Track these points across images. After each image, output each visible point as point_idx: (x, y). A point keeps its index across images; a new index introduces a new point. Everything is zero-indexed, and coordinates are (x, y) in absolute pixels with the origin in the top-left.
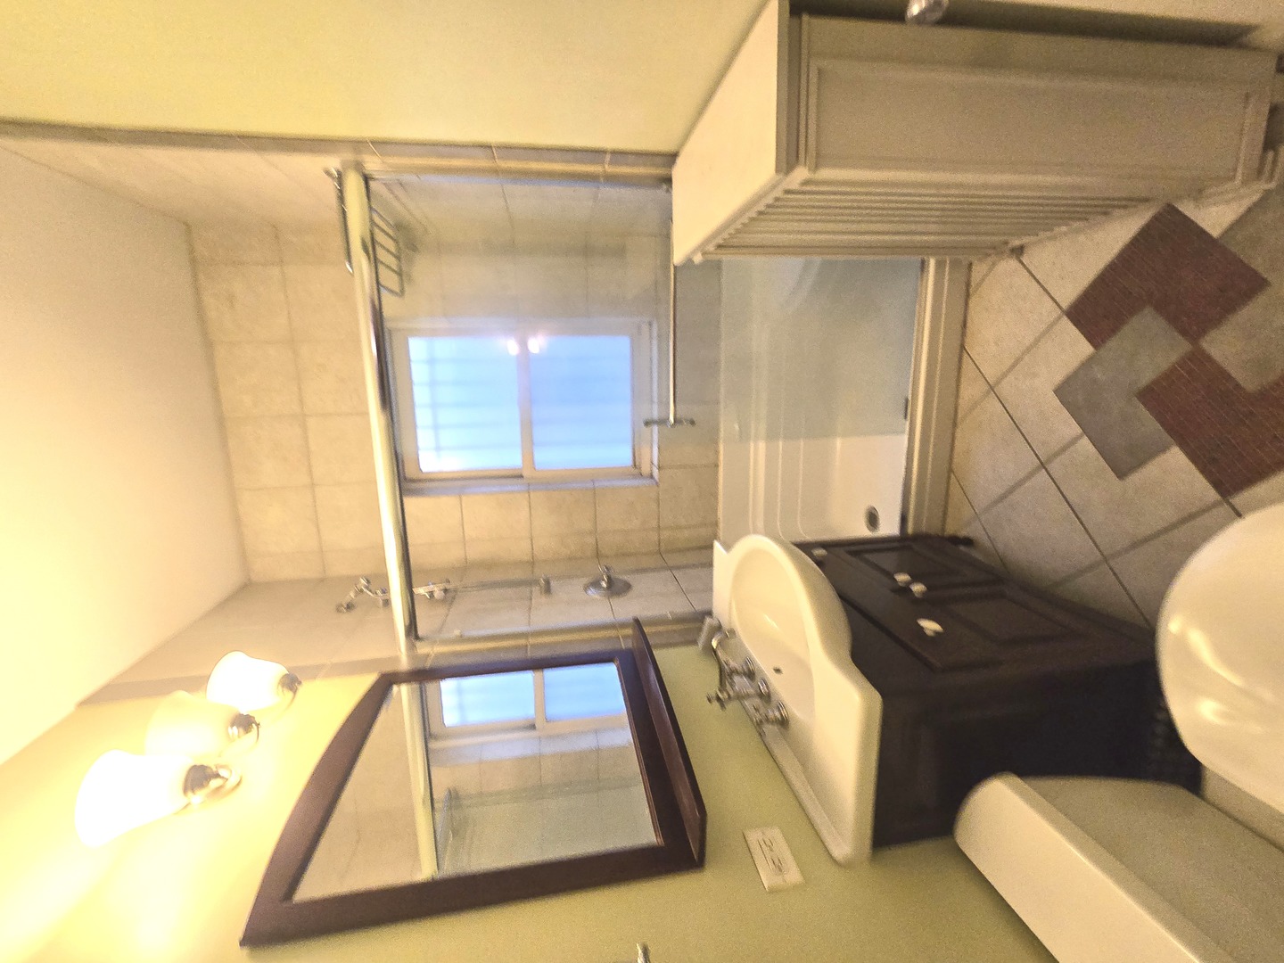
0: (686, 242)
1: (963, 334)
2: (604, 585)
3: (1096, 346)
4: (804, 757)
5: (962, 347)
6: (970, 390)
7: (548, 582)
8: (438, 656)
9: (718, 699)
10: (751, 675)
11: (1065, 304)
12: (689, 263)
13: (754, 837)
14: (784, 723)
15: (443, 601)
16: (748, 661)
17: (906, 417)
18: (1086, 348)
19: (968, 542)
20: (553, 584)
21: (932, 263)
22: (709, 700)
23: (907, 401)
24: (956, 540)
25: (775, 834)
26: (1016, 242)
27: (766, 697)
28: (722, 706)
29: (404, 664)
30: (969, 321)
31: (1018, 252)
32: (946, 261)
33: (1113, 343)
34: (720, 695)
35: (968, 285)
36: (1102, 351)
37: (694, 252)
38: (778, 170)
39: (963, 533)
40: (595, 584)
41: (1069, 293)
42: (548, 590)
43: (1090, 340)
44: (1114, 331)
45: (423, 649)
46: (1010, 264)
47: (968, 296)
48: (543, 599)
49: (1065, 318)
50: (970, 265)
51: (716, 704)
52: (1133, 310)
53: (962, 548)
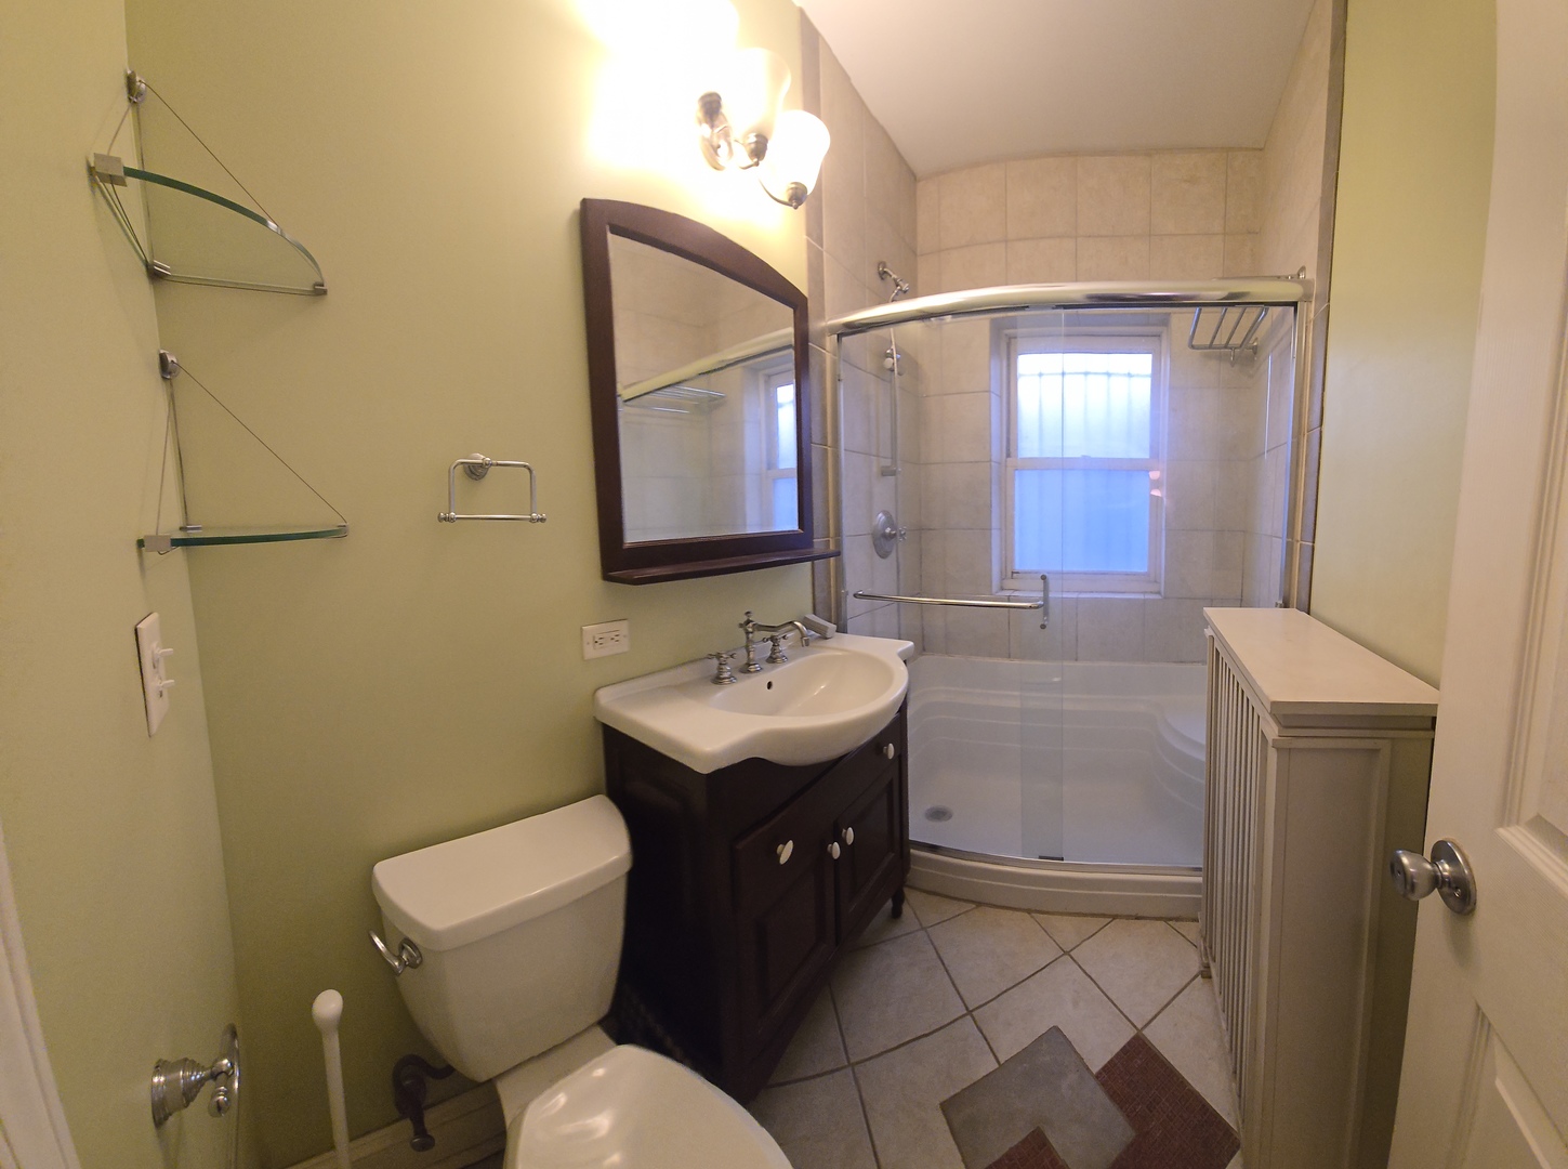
0: (1225, 621)
1: (1128, 917)
2: (888, 530)
3: (1098, 1076)
4: (683, 689)
5: (1114, 917)
6: (1066, 928)
7: (893, 473)
8: (822, 356)
9: (748, 622)
10: (772, 660)
11: (1146, 1032)
12: (1206, 623)
13: (623, 627)
14: (718, 680)
15: (882, 368)
16: (785, 659)
17: (1041, 858)
18: (1097, 1062)
19: (896, 913)
20: (891, 479)
21: (1200, 879)
22: (748, 613)
23: (1062, 859)
24: (899, 900)
25: (623, 646)
26: (1214, 972)
27: (746, 669)
28: (741, 625)
29: (816, 325)
30: (1143, 921)
31: (1206, 974)
32: (1199, 894)
33: (1101, 1096)
34: (751, 624)
35: (1177, 919)
36: (1093, 1083)
37: (1215, 629)
38: (1274, 704)
39: (906, 909)
40: (890, 522)
41: (1158, 1036)
42: (886, 472)
43: (1105, 1068)
44: (1113, 1095)
45: (830, 341)
46: (1195, 967)
47: (1167, 919)
48: (875, 469)
49: (1131, 1033)
50: (1196, 920)
51: (745, 618)
52: (1133, 1118)
53: (889, 904)
